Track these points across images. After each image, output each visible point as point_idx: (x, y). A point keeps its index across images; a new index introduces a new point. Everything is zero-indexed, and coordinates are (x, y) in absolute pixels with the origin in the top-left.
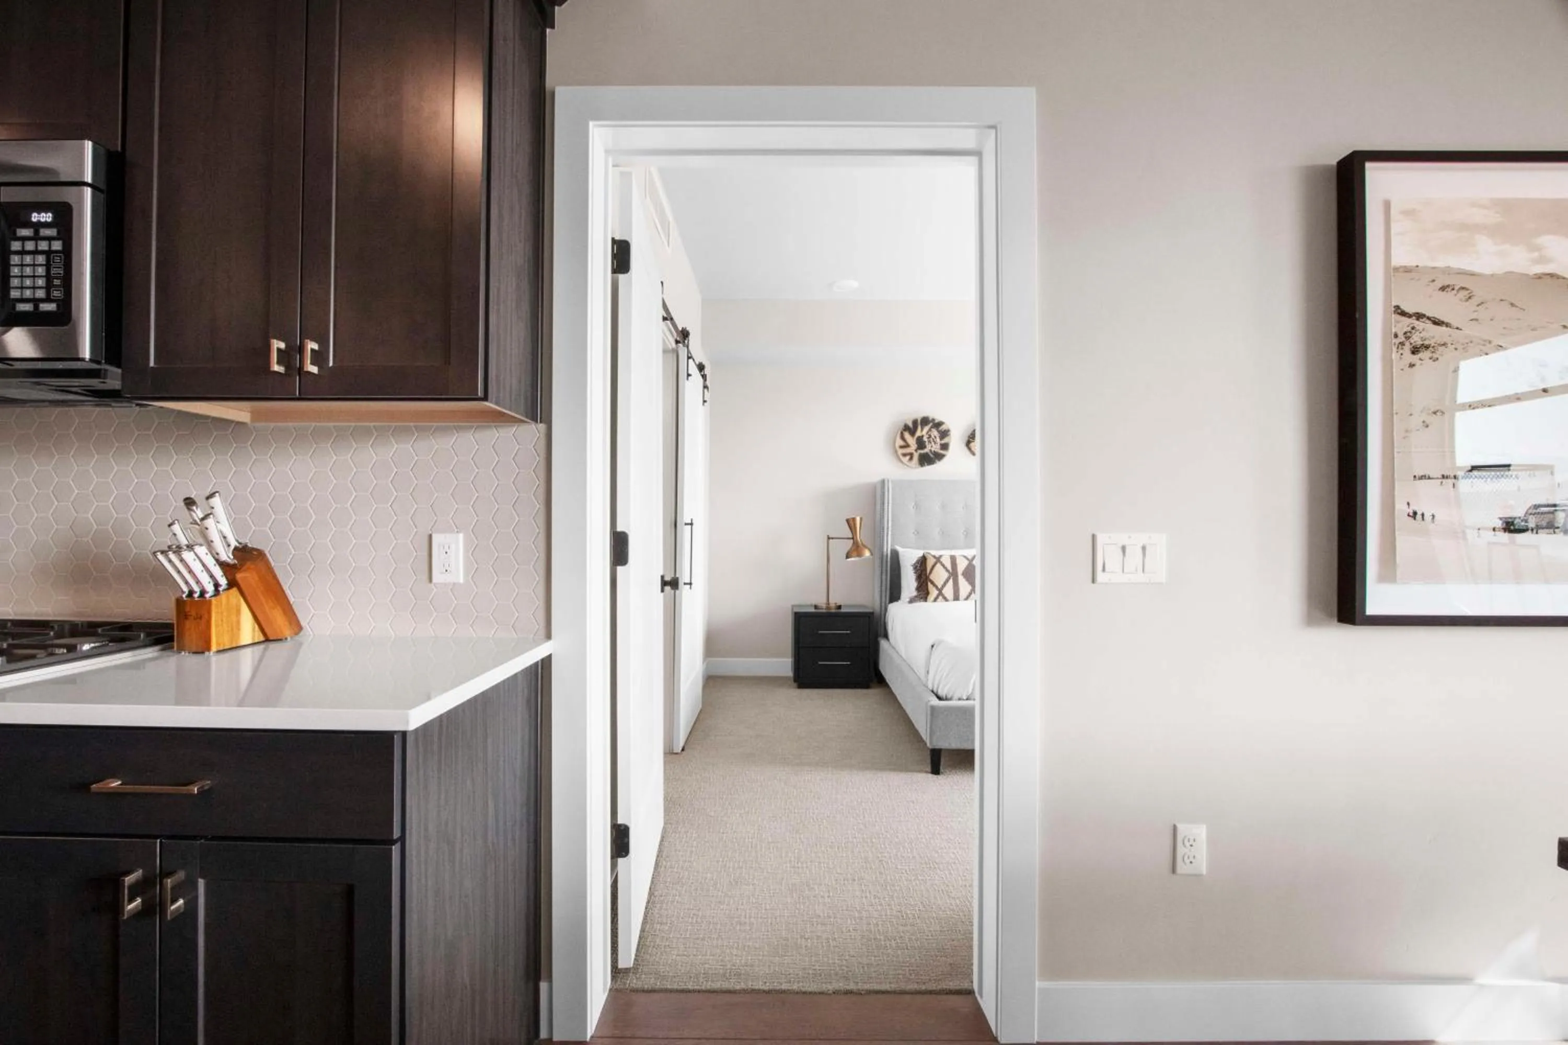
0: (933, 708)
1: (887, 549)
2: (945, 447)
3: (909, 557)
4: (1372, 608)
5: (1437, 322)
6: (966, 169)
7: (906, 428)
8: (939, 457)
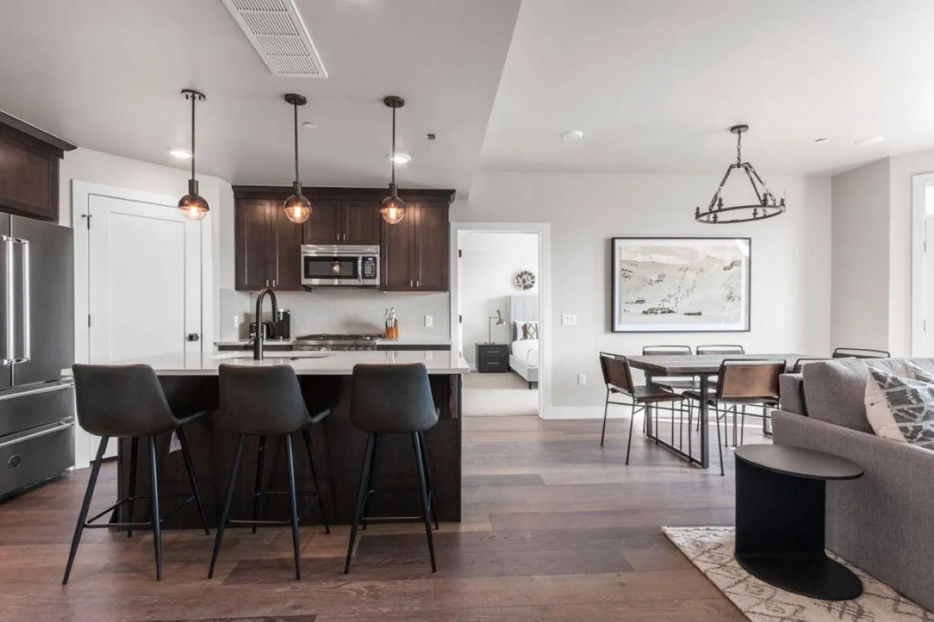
0: (529, 369)
1: (512, 322)
2: (533, 282)
3: (520, 324)
4: (616, 329)
5: (630, 271)
6: (536, 235)
7: (519, 275)
8: (531, 286)
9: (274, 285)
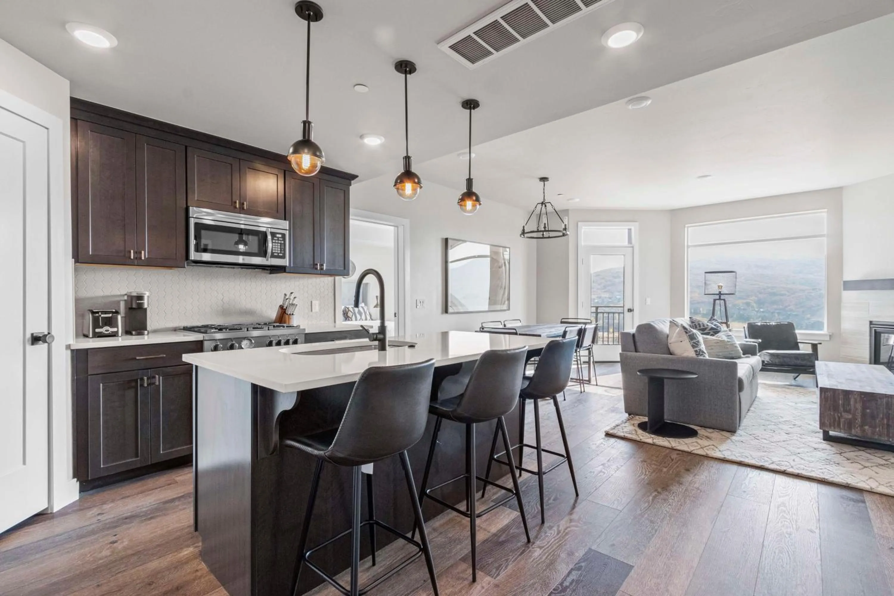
9: (143, 258)
